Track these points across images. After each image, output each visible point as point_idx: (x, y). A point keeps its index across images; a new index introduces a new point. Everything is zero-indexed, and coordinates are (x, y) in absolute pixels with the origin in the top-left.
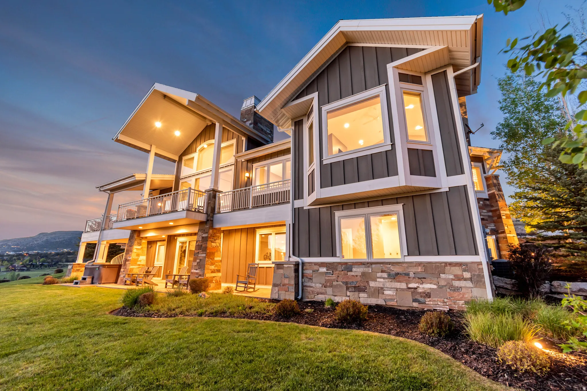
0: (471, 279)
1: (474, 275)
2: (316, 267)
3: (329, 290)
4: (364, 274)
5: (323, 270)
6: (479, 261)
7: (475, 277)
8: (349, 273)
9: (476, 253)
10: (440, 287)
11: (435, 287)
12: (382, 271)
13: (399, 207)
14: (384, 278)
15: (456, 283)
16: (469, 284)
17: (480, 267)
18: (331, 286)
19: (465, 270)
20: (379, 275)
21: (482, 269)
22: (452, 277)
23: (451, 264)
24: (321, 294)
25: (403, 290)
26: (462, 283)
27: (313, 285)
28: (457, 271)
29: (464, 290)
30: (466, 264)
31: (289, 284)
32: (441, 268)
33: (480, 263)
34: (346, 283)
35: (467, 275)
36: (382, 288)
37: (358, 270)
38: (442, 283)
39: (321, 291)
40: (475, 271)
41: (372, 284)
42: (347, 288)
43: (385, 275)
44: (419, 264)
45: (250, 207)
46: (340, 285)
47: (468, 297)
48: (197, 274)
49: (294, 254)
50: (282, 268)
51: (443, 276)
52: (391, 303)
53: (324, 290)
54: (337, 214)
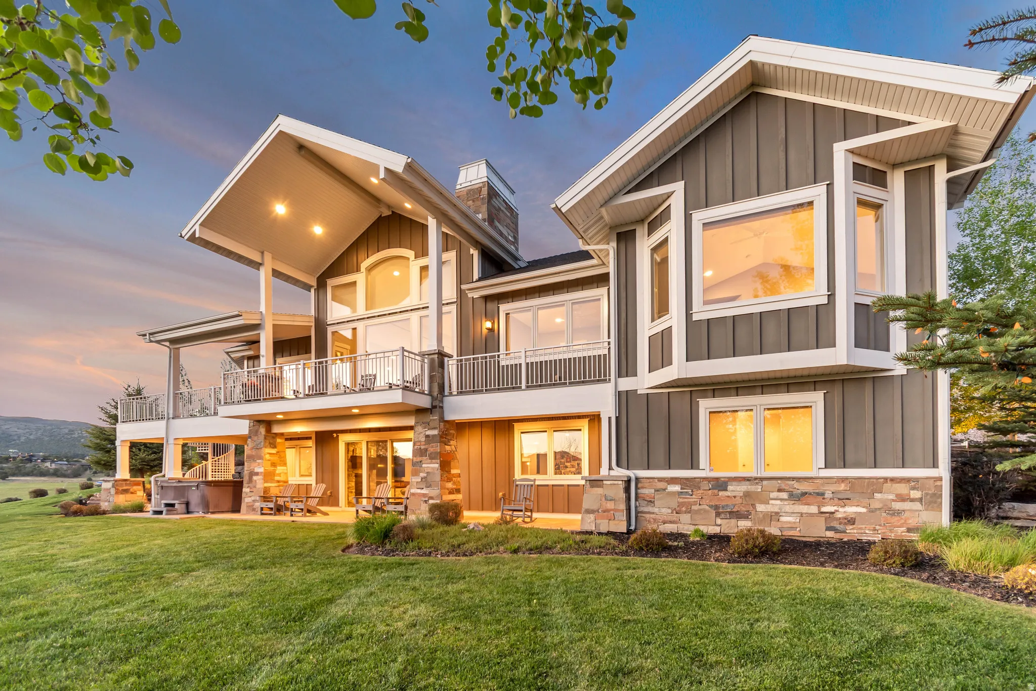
0: (920, 500)
1: (927, 494)
2: (661, 485)
3: (686, 518)
4: (747, 495)
5: (677, 488)
6: (937, 475)
7: (928, 497)
8: (721, 493)
9: (935, 466)
10: (872, 511)
11: (864, 510)
12: (780, 490)
13: (818, 395)
14: (781, 500)
15: (898, 506)
16: (917, 506)
17: (938, 483)
18: (689, 511)
19: (913, 488)
20: (774, 495)
21: (942, 486)
22: (892, 497)
23: (893, 480)
24: (671, 522)
25: (812, 515)
26: (907, 505)
27: (656, 510)
28: (902, 489)
29: (907, 514)
30: (917, 480)
31: (615, 510)
32: (877, 485)
33: (939, 479)
34: (716, 507)
35: (916, 494)
36: (777, 513)
37: (738, 488)
38: (876, 505)
39: (670, 518)
40: (929, 489)
41: (760, 508)
42: (718, 514)
43: (784, 495)
44: (843, 480)
45: (523, 386)
46: (705, 511)
47: (912, 523)
48: (424, 495)
49: (618, 465)
50: (601, 486)
51: (877, 496)
52: (791, 533)
53: (675, 517)
54: (705, 405)
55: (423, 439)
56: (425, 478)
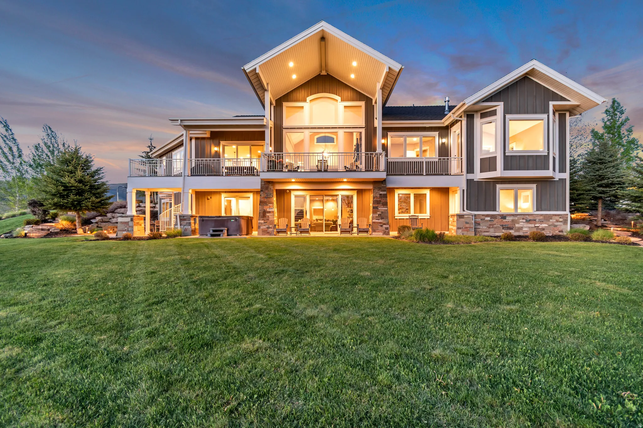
0: (562, 222)
1: (564, 220)
2: (483, 217)
3: (492, 230)
4: (513, 221)
5: (489, 219)
6: (566, 213)
8: (504, 220)
9: (565, 211)
10: (549, 226)
11: (547, 225)
12: (523, 219)
13: (534, 186)
15: (556, 224)
16: (561, 224)
18: (493, 227)
19: (560, 218)
20: (521, 221)
21: (568, 217)
22: (555, 221)
23: (555, 215)
24: (487, 232)
25: (532, 227)
26: (558, 223)
27: (481, 227)
28: (557, 218)
29: (558, 226)
30: (561, 215)
31: (470, 227)
32: (550, 217)
33: (567, 215)
34: (502, 226)
35: (561, 220)
36: (522, 227)
37: (510, 218)
38: (550, 224)
39: (486, 230)
40: (565, 218)
41: (517, 225)
42: (503, 228)
43: (524, 221)
44: (542, 215)
45: (424, 174)
46: (499, 227)
47: (560, 229)
48: (380, 223)
49: (467, 209)
50: (463, 218)
51: (551, 220)
52: (526, 234)
53: (488, 229)
54: (498, 186)
55: (379, 196)
56: (380, 214)
